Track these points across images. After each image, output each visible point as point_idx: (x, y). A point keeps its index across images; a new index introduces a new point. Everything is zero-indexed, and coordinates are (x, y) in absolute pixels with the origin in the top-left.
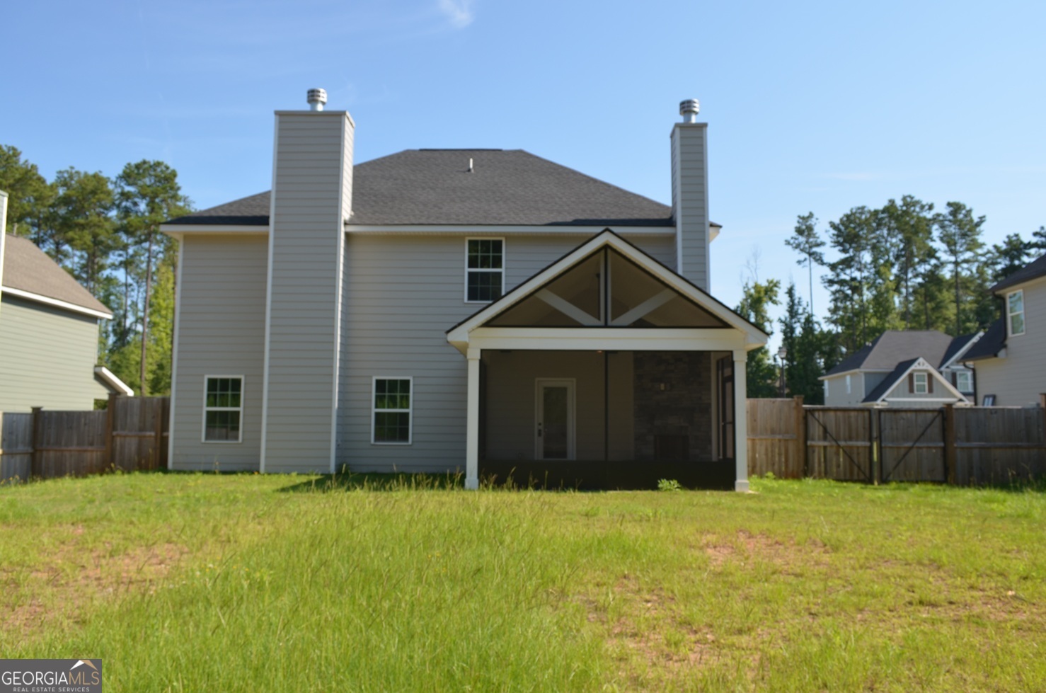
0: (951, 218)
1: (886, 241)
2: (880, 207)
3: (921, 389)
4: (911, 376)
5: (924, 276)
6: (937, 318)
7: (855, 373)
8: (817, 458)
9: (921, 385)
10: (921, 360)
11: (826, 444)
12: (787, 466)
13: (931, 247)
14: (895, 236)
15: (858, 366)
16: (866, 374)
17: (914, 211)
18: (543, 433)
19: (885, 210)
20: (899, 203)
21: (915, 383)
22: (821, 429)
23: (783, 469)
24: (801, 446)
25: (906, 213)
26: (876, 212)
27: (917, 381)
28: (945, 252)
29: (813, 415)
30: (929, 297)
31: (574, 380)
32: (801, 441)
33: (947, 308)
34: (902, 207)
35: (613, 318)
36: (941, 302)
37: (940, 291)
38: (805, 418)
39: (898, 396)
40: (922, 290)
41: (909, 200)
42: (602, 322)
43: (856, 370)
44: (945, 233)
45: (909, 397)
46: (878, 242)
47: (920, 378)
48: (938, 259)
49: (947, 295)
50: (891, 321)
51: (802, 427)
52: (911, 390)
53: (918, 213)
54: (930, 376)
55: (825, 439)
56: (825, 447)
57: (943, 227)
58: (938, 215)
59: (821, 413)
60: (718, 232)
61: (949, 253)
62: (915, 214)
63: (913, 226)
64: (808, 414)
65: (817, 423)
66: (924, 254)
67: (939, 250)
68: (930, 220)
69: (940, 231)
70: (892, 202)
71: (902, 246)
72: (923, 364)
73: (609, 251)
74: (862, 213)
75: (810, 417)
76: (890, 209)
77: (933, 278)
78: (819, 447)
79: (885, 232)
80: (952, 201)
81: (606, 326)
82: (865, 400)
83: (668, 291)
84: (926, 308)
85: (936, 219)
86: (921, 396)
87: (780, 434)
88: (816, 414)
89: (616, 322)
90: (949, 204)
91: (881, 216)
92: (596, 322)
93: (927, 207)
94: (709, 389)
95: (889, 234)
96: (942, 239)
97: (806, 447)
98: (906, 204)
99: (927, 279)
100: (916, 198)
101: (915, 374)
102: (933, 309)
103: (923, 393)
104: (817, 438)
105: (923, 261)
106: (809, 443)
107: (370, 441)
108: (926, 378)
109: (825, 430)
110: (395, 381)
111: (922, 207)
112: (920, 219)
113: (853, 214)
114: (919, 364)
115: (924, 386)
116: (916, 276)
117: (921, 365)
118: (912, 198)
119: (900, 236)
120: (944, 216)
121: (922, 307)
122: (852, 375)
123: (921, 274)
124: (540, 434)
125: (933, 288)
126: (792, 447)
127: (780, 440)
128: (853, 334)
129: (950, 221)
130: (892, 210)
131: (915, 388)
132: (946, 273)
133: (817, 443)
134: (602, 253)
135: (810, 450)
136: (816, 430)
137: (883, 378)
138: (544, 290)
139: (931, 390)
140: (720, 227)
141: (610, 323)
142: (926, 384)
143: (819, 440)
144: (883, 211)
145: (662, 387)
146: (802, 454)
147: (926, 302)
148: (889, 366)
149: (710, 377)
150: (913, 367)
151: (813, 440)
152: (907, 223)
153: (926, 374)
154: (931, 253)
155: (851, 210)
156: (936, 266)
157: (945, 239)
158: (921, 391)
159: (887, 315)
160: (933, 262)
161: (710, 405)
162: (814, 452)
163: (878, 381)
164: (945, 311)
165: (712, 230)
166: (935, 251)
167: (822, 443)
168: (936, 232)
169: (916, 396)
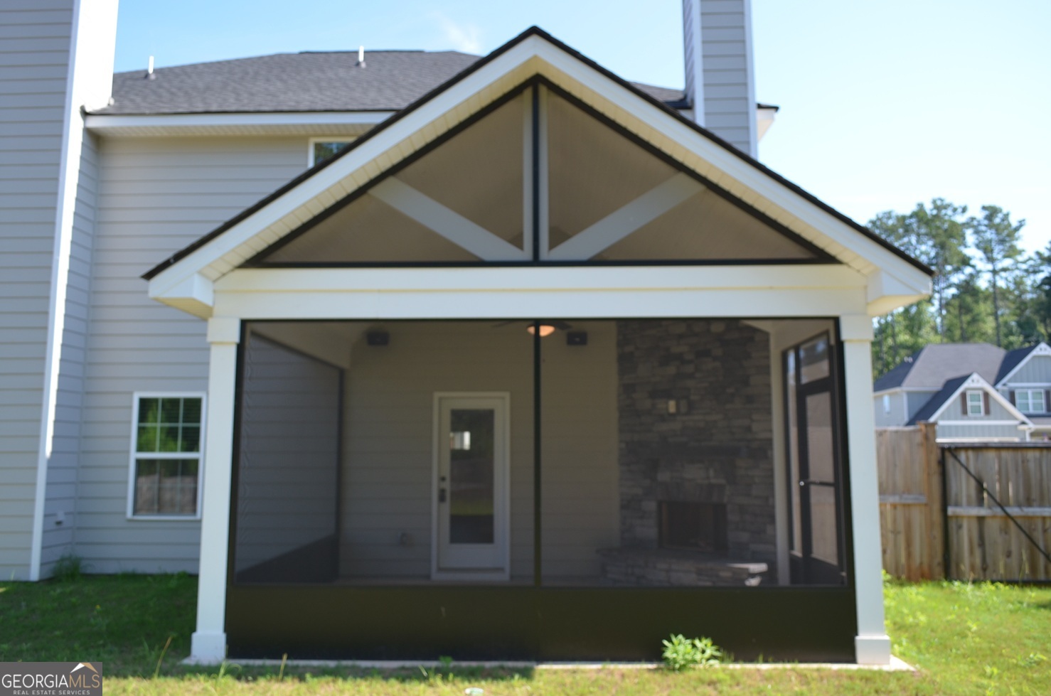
0: (986, 222)
1: (916, 249)
2: (908, 212)
3: (976, 410)
4: (963, 396)
5: (958, 286)
6: (974, 333)
7: (896, 393)
8: (965, 538)
9: (975, 406)
10: (975, 376)
11: (983, 512)
12: (909, 555)
13: (965, 256)
14: (924, 243)
15: (899, 384)
16: (910, 394)
17: (946, 215)
18: (448, 495)
19: (914, 215)
20: (928, 207)
21: (969, 403)
22: (973, 483)
23: (903, 560)
24: (937, 517)
25: (936, 217)
26: (904, 218)
27: (971, 401)
28: (981, 259)
29: (956, 457)
30: (964, 309)
31: (507, 395)
32: (936, 506)
33: (984, 322)
34: (931, 210)
35: (553, 245)
36: (978, 315)
37: (977, 302)
38: (942, 463)
39: (949, 418)
40: (956, 303)
41: (939, 203)
42: (527, 254)
43: (897, 389)
44: (980, 239)
45: (962, 419)
46: (907, 249)
47: (975, 398)
48: (973, 267)
49: (984, 308)
50: (925, 336)
51: (936, 480)
52: (965, 412)
53: (950, 216)
54: (986, 395)
55: (980, 502)
56: (981, 519)
57: (977, 232)
58: (973, 219)
59: (971, 453)
60: (772, 119)
61: (985, 261)
62: (946, 218)
63: (946, 231)
64: (947, 454)
65: (964, 472)
66: (958, 262)
67: (974, 257)
68: (963, 224)
69: (975, 236)
70: (921, 206)
71: (933, 254)
72: (978, 381)
73: (543, 90)
74: (889, 218)
75: (950, 461)
76: (919, 215)
77: (968, 288)
78: (969, 517)
79: (913, 239)
80: (987, 204)
81: (536, 262)
82: (909, 424)
83: (682, 177)
84: (961, 322)
85: (968, 224)
86: (975, 419)
87: (894, 493)
88: (963, 456)
89: (560, 252)
90: (984, 208)
91: (908, 222)
92: (513, 253)
93: (960, 210)
94: (768, 411)
95: (918, 242)
96: (978, 246)
97: (945, 518)
98: (938, 208)
99: (962, 290)
100: (947, 201)
101: (968, 393)
102: (969, 323)
103: (977, 415)
104: (964, 500)
105: (957, 270)
106: (951, 511)
107: (124, 513)
108: (982, 398)
109: (980, 488)
110: (155, 401)
111: (955, 210)
112: (953, 224)
113: (879, 219)
114: (973, 381)
115: (980, 407)
116: (950, 286)
117: (976, 382)
118: (942, 200)
119: (931, 243)
120: (979, 221)
121: (956, 321)
122: (891, 395)
123: (955, 284)
124: (442, 498)
125: (969, 299)
126: (918, 518)
127: (894, 506)
128: (881, 351)
129: (986, 226)
130: (921, 214)
131: (969, 409)
132: (983, 283)
133: (965, 511)
134: (528, 93)
135: (953, 525)
136: (962, 485)
137: (928, 398)
138: (391, 181)
139: (987, 411)
140: (776, 108)
141: (545, 255)
142: (982, 404)
143: (969, 504)
144: (911, 216)
145: (672, 407)
146: (938, 533)
147: (960, 314)
148: (936, 384)
149: (769, 386)
150: (967, 384)
151: (957, 504)
152: (938, 228)
153: (981, 393)
154: (966, 261)
155: (877, 216)
156: (971, 276)
157: (982, 245)
158: (975, 412)
159: (920, 328)
160: (968, 270)
161: (770, 442)
162: (960, 527)
163: (922, 402)
164: (981, 325)
165: (761, 114)
166: (969, 259)
167: (976, 511)
168: (970, 237)
169: (970, 419)
